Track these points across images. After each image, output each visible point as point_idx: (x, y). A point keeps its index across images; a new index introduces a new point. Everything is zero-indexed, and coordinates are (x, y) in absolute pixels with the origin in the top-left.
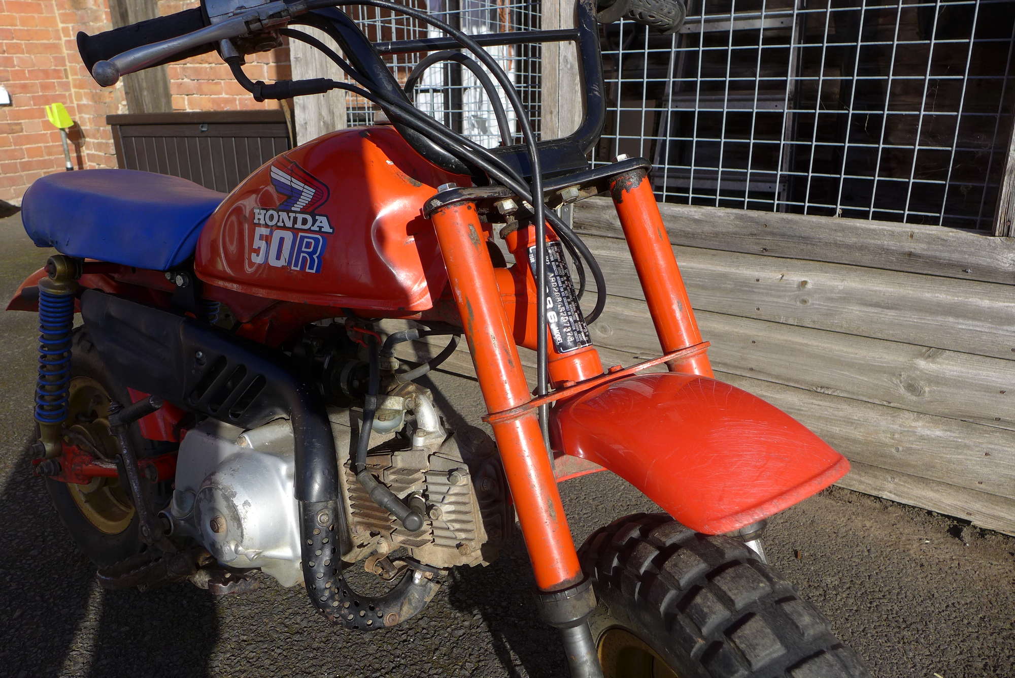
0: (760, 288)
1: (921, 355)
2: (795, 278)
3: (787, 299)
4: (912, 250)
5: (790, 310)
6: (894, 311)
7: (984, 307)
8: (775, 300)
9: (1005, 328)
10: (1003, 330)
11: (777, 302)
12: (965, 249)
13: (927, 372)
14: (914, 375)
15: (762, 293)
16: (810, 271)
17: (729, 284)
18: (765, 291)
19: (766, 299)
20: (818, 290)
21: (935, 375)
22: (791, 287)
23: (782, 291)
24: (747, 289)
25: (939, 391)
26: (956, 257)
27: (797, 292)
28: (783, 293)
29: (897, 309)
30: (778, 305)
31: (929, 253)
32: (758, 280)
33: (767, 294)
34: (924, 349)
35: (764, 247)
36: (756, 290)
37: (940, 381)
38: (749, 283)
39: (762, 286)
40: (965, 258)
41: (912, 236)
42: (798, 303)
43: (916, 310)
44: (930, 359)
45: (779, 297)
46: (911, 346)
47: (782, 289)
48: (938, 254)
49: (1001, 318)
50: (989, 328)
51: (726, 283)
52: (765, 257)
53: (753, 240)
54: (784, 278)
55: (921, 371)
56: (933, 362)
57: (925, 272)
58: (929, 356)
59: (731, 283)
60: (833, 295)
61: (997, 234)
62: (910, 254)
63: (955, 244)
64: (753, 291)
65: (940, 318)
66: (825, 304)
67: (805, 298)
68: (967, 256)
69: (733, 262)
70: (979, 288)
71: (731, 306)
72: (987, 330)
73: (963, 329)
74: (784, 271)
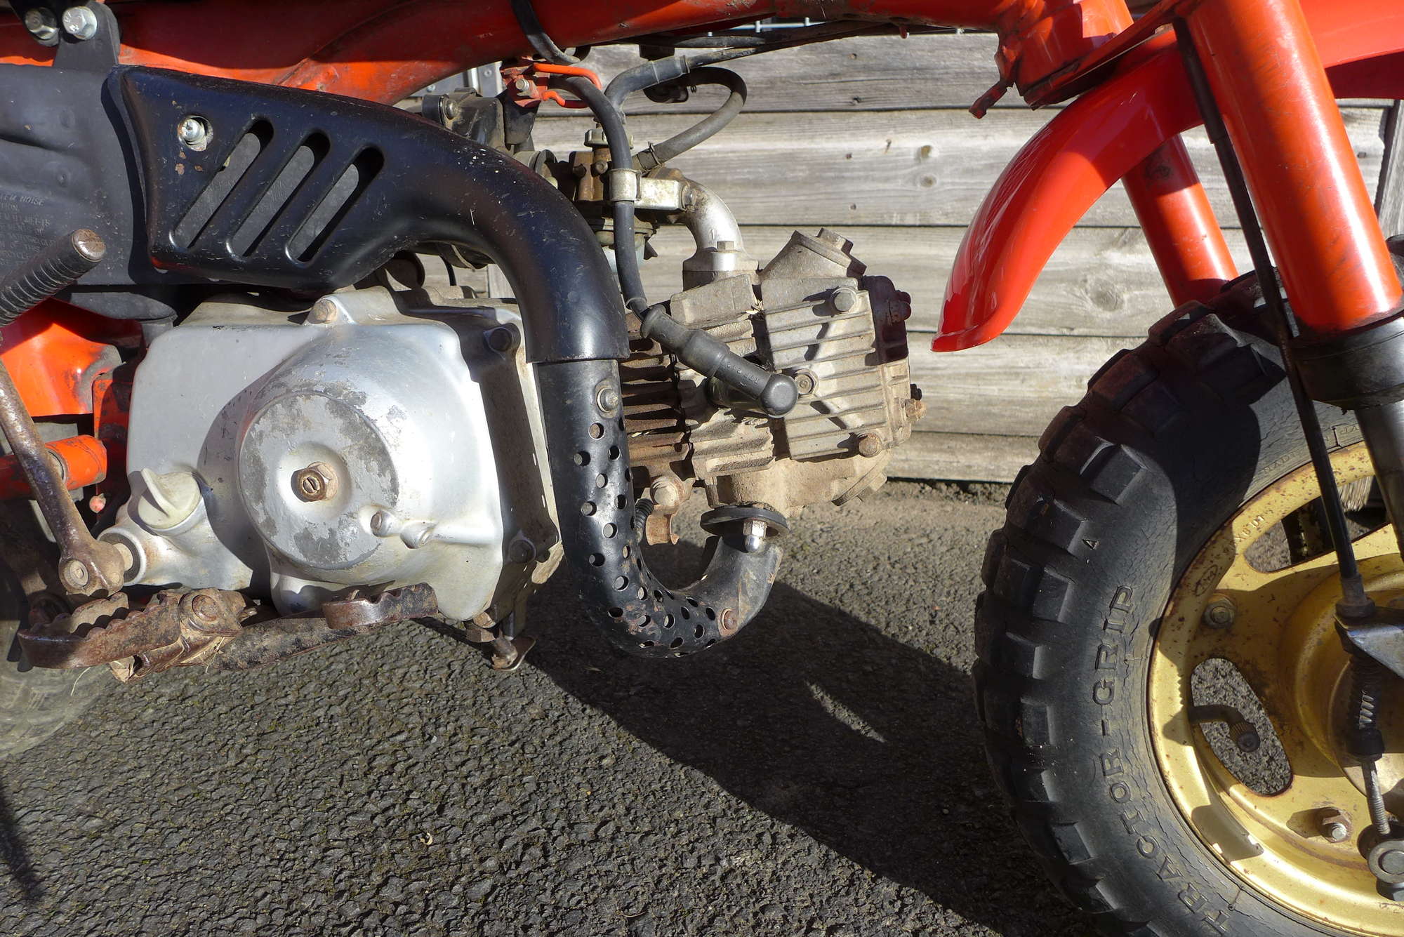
0: (854, 170)
1: (1113, 243)
2: (909, 143)
3: (900, 181)
5: (907, 200)
7: (1201, 149)
8: (881, 186)
11: (884, 190)
13: (1124, 268)
14: (1105, 278)
15: (859, 178)
16: (933, 127)
17: (800, 170)
18: (861, 174)
19: (866, 186)
20: (952, 159)
21: (1137, 270)
22: (904, 161)
23: (892, 169)
24: (832, 174)
25: (1143, 297)
27: (916, 168)
28: (892, 173)
30: (887, 194)
32: (849, 156)
33: (866, 178)
34: (1117, 232)
35: (855, 95)
36: (847, 174)
37: (1143, 280)
38: (835, 164)
39: (857, 166)
42: (919, 186)
44: (1126, 248)
45: (887, 180)
46: (1098, 230)
47: (890, 165)
51: (794, 170)
52: (858, 114)
53: (835, 85)
54: (892, 145)
55: (1116, 269)
56: (1131, 251)
58: (1125, 243)
59: (804, 167)
60: (975, 164)
64: (843, 177)
66: (963, 180)
67: (928, 175)
69: (803, 131)
71: (807, 209)
74: (890, 134)
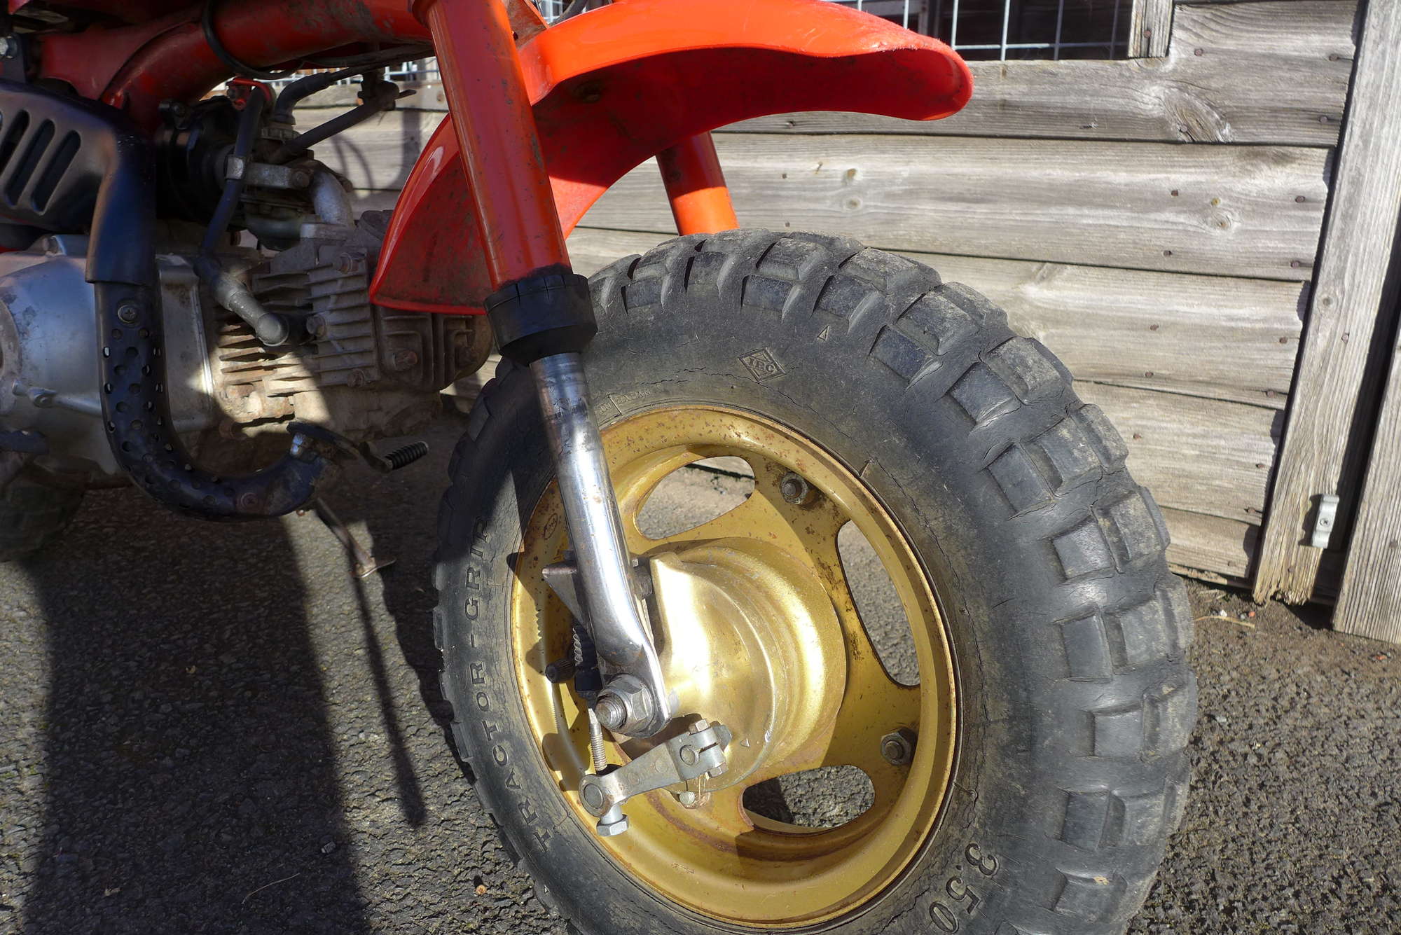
0: (789, 189)
1: (1030, 277)
2: (838, 165)
3: (828, 202)
4: (1007, 97)
5: (833, 220)
6: (983, 205)
7: (1120, 184)
8: (812, 206)
9: (1153, 216)
10: (1149, 220)
11: (814, 210)
12: (1085, 87)
13: (1039, 304)
14: (1020, 312)
15: (792, 197)
16: (860, 152)
17: (744, 187)
18: (795, 193)
19: (796, 206)
20: (875, 182)
21: (1053, 307)
22: (832, 182)
23: (822, 190)
24: (769, 192)
25: (1060, 336)
26: (1072, 100)
27: (842, 190)
28: (821, 194)
29: (989, 201)
30: (816, 214)
31: (1032, 99)
32: (784, 176)
33: (800, 198)
34: (1035, 266)
35: (791, 119)
36: (782, 193)
37: (1060, 318)
38: (772, 183)
39: (790, 186)
40: (1086, 102)
41: (1004, 73)
42: (845, 207)
43: (1018, 199)
44: (1044, 284)
45: (817, 200)
46: (1015, 263)
47: (820, 186)
48: (1044, 99)
49: (1146, 200)
50: (1128, 218)
52: (794, 137)
54: (822, 168)
55: (1031, 304)
56: (1050, 288)
57: (1027, 133)
58: (1043, 278)
60: (895, 189)
61: (1131, 54)
62: (1005, 105)
63: (1069, 79)
64: (779, 196)
65: (1053, 210)
66: (885, 205)
67: (855, 198)
68: (1088, 99)
69: (748, 151)
70: (1110, 151)
72: (1125, 224)
73: (1090, 225)
74: (822, 158)
